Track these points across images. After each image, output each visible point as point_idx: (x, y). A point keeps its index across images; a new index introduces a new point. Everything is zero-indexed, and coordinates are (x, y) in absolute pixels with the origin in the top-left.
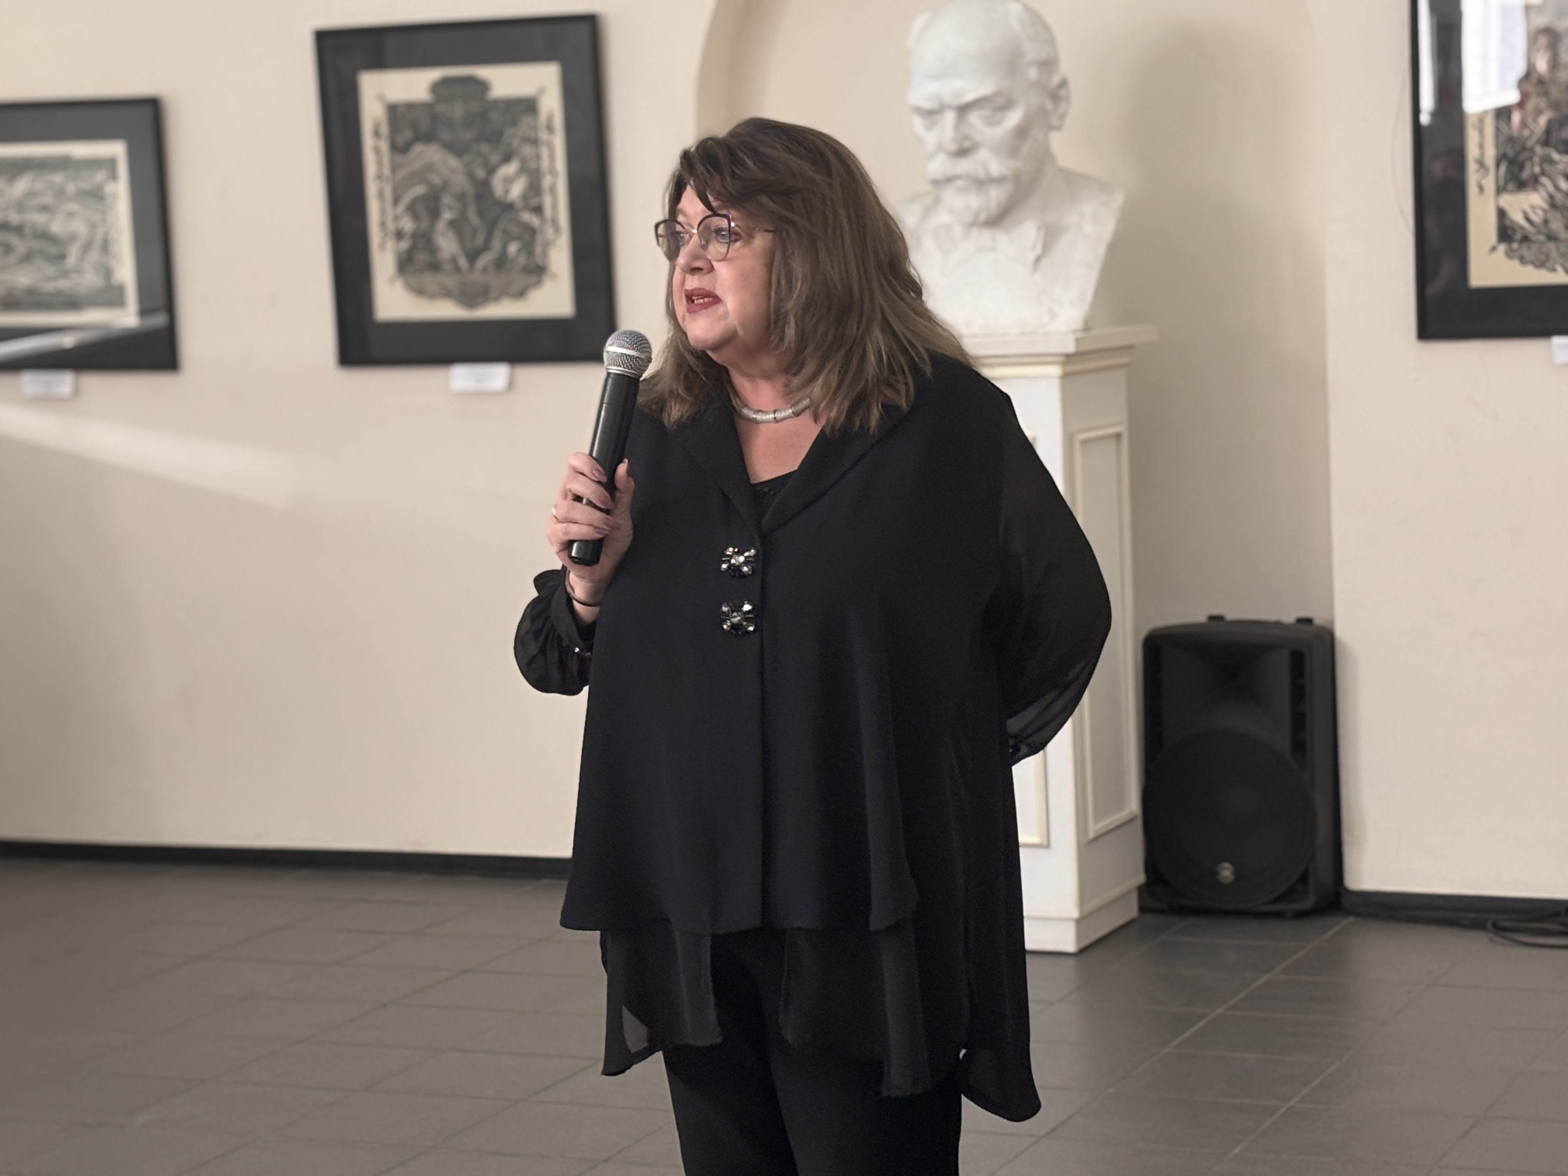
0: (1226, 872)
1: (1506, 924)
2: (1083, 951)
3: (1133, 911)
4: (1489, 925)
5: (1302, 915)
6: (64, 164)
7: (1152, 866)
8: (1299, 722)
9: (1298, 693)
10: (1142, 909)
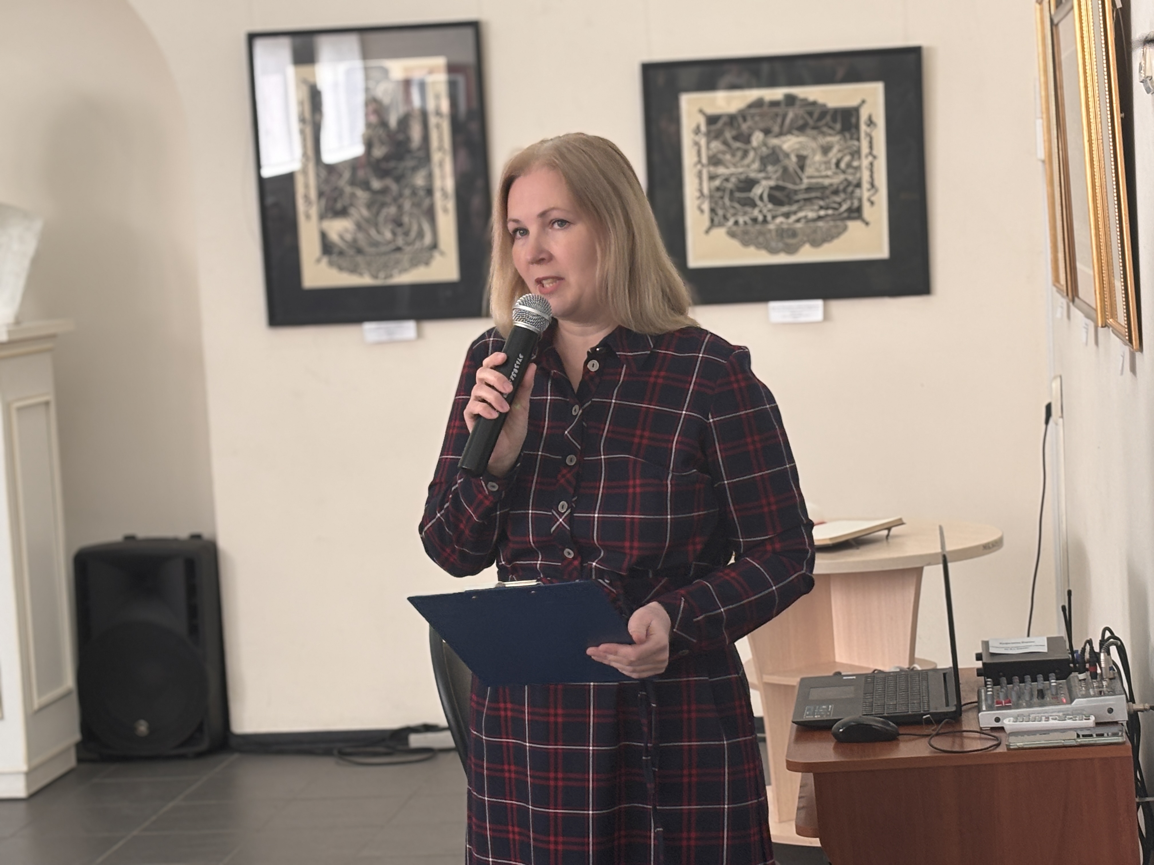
0: (143, 728)
1: (349, 750)
2: (32, 796)
3: (71, 761)
4: (335, 752)
5: (200, 755)
7: (86, 727)
8: (193, 612)
9: (192, 590)
10: (80, 760)
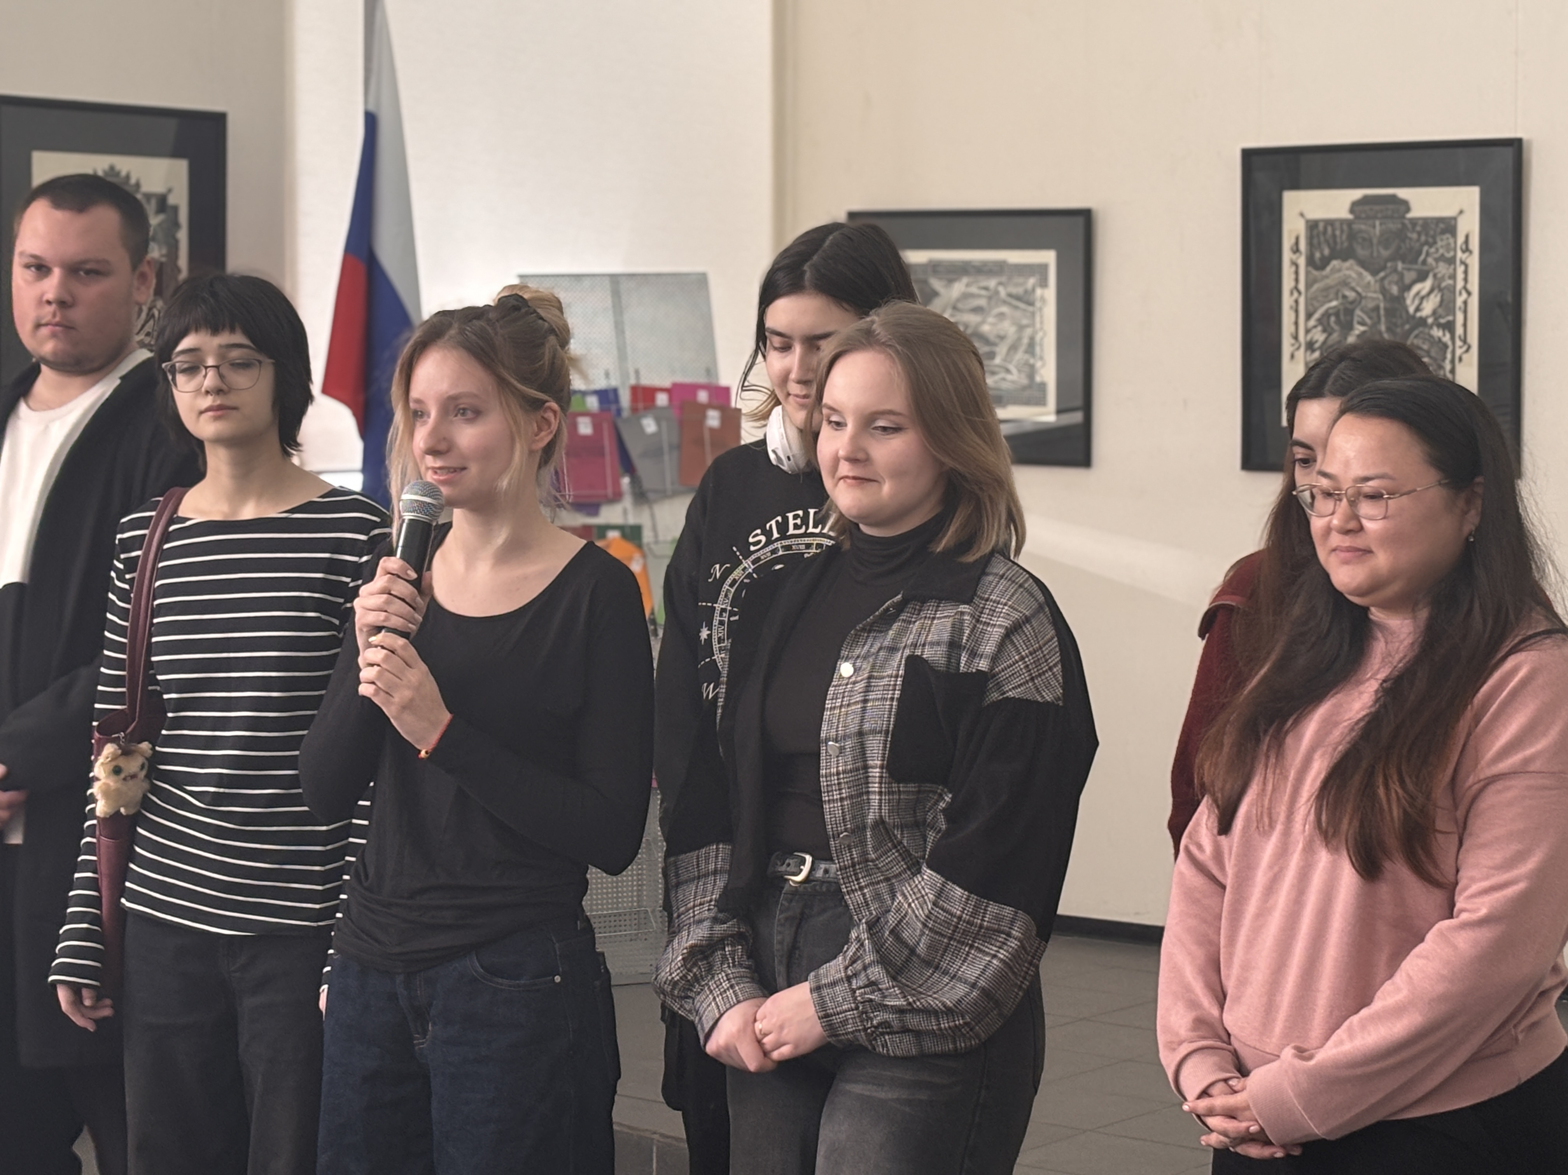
6: (999, 269)
